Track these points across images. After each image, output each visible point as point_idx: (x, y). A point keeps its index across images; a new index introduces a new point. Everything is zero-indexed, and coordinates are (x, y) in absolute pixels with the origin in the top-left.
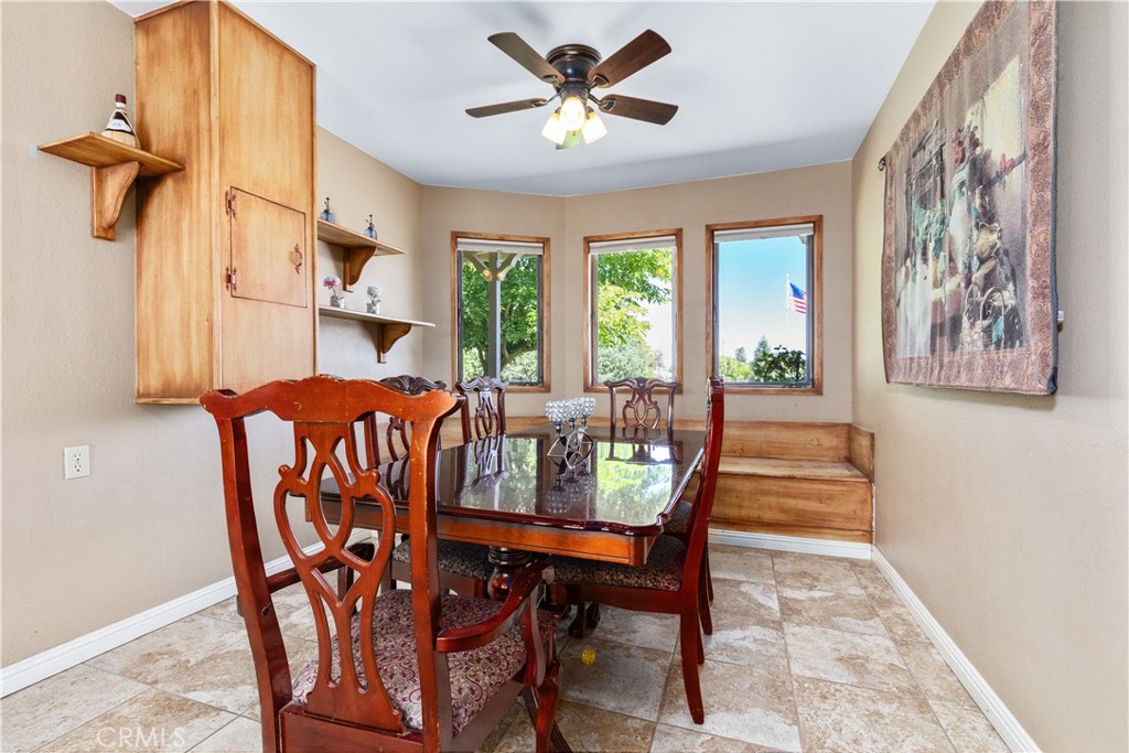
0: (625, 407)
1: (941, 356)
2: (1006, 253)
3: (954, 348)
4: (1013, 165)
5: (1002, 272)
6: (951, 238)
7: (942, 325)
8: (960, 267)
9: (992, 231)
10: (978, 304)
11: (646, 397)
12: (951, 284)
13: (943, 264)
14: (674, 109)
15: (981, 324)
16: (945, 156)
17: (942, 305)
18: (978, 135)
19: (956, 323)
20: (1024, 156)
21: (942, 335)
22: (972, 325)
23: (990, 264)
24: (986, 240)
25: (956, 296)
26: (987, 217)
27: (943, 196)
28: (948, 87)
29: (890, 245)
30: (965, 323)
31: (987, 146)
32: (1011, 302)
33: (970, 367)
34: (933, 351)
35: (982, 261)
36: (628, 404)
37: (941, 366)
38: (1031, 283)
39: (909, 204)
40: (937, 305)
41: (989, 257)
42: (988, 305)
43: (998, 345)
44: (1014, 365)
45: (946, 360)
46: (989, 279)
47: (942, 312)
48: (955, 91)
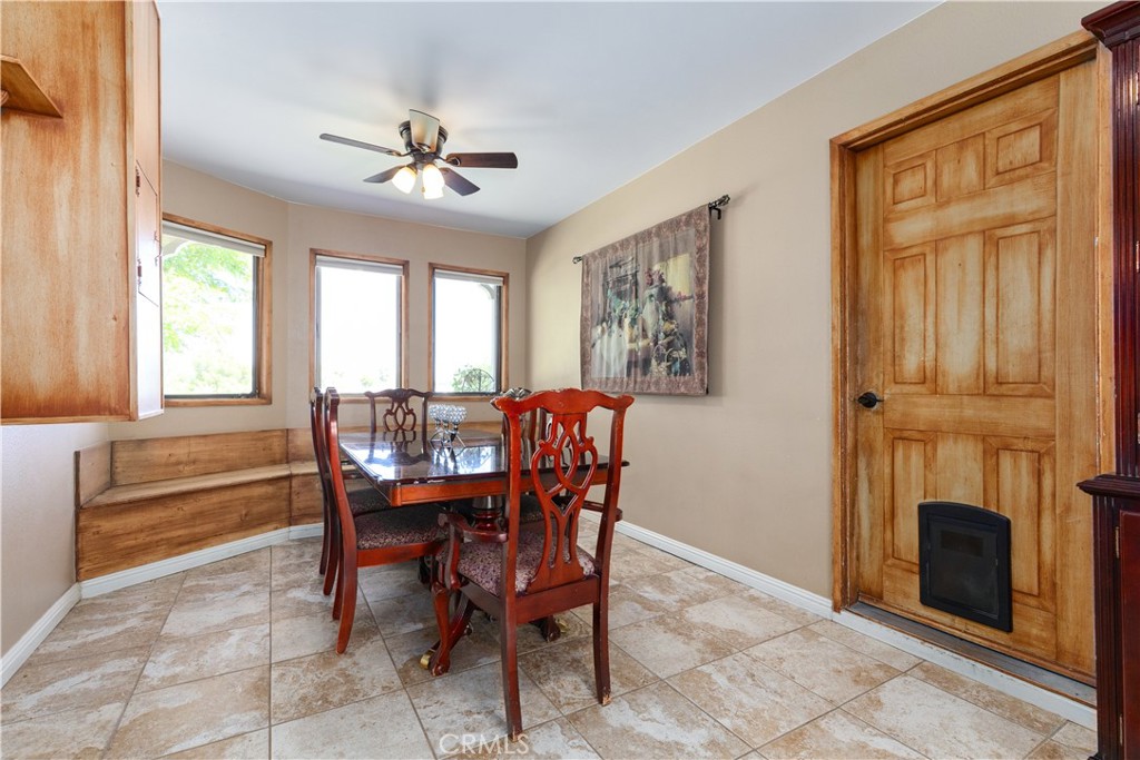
0: (385, 416)
1: (635, 377)
2: (681, 335)
3: (645, 374)
4: (685, 298)
5: (678, 343)
6: (644, 321)
7: (636, 363)
8: (650, 335)
9: (672, 323)
10: (663, 355)
11: (404, 405)
12: (641, 343)
13: (637, 330)
14: (478, 189)
15: (664, 364)
16: (639, 277)
17: (636, 353)
18: (664, 277)
19: (647, 363)
20: (691, 297)
21: (636, 367)
22: (659, 364)
23: (671, 338)
24: (668, 326)
25: (647, 349)
26: (669, 316)
27: (636, 297)
28: (641, 245)
29: (587, 311)
30: (654, 362)
31: (669, 284)
32: (684, 357)
33: (657, 383)
34: (629, 374)
35: (666, 336)
36: (389, 412)
37: (635, 382)
38: (695, 350)
39: (605, 293)
40: (631, 352)
41: (670, 335)
42: (669, 356)
43: (676, 375)
44: (685, 383)
45: (639, 379)
46: (670, 345)
47: (636, 356)
48: (647, 249)
